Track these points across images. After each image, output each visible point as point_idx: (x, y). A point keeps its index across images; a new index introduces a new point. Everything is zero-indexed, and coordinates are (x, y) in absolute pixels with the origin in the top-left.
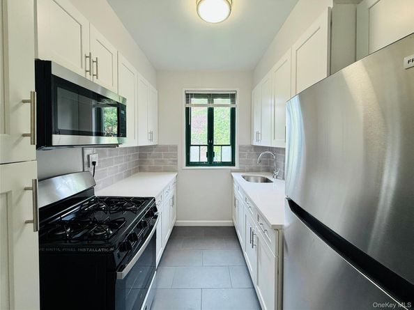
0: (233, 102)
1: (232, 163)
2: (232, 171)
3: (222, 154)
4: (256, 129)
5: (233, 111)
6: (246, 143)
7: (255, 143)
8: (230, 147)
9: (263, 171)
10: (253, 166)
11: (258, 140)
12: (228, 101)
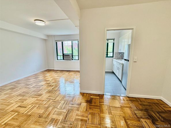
0: (114, 41)
1: (113, 57)
2: (113, 59)
3: (110, 54)
4: (120, 48)
5: (114, 43)
6: (117, 52)
7: (119, 52)
8: (112, 53)
9: (121, 59)
10: (118, 57)
11: (120, 51)
12: (112, 41)
